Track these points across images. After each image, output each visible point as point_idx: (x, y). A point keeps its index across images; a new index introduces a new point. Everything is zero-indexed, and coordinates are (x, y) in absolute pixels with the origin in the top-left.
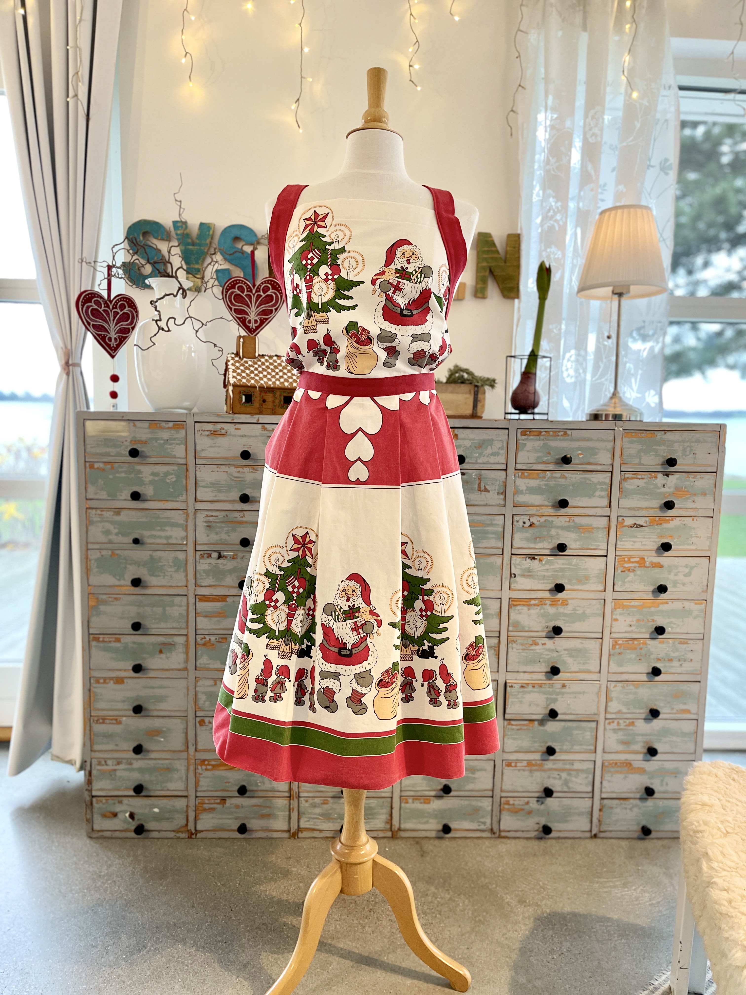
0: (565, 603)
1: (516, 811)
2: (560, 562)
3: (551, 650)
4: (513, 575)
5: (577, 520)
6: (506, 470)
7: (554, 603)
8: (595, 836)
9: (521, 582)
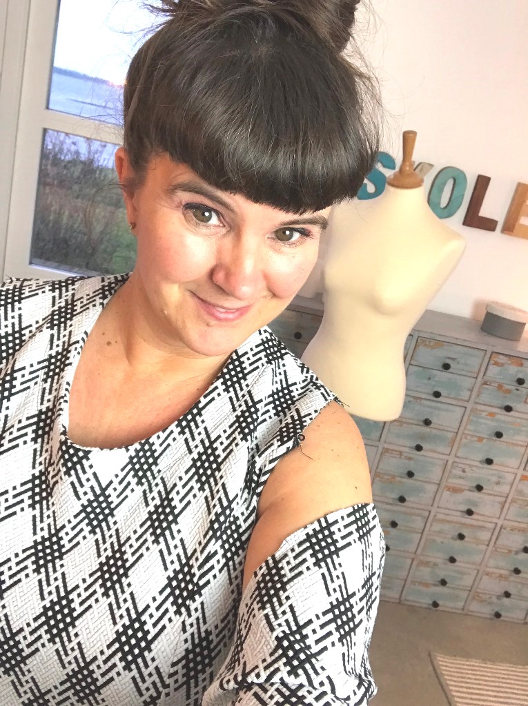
1: (482, 601)
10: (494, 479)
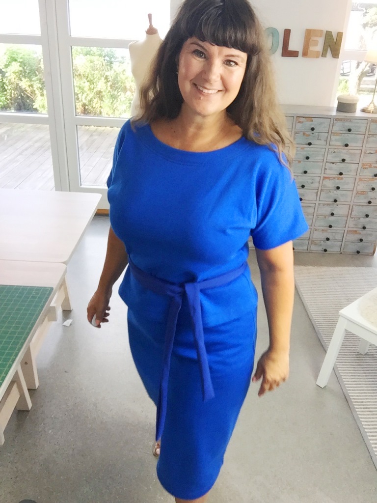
0: (342, 179)
1: (316, 244)
2: (343, 165)
3: (335, 194)
4: (326, 169)
5: (350, 151)
6: (328, 133)
7: (338, 179)
8: (341, 253)
9: (328, 172)
10: (311, 181)
